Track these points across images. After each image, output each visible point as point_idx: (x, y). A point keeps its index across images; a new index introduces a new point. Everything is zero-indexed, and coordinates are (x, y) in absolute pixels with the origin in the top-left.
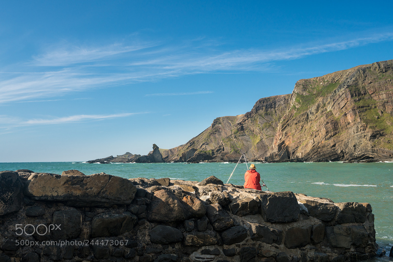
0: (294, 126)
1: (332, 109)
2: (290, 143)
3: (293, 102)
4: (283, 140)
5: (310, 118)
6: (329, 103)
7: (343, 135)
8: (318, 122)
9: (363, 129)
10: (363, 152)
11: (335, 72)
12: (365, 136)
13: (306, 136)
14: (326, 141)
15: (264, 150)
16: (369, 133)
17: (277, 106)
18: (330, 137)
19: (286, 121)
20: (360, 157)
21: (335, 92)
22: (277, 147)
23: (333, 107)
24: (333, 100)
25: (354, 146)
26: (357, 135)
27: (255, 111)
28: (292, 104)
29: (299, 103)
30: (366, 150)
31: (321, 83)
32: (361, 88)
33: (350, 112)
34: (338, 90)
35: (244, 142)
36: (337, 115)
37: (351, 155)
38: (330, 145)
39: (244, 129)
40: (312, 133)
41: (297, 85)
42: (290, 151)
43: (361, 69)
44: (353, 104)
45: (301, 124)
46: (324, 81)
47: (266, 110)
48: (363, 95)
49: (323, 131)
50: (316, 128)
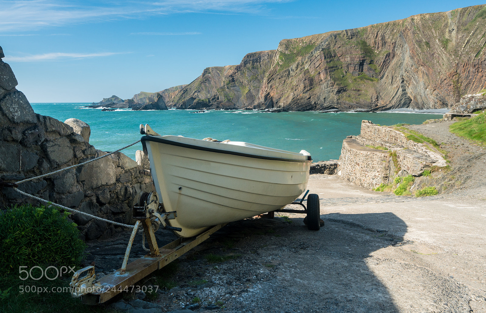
0: (278, 80)
1: (309, 68)
2: (274, 94)
3: (277, 58)
4: (269, 91)
5: (291, 74)
6: (306, 62)
7: (317, 90)
8: (298, 78)
9: (332, 86)
10: (331, 104)
11: (312, 35)
12: (333, 91)
13: (288, 89)
14: (304, 94)
15: (252, 99)
16: (336, 89)
17: (261, 61)
18: (307, 91)
19: (271, 76)
20: (328, 107)
21: (312, 53)
22: (263, 98)
23: (310, 66)
24: (310, 60)
25: (324, 99)
26: (327, 90)
27: (243, 65)
28: (276, 61)
29: (282, 60)
30: (333, 102)
31: (301, 44)
32: (332, 51)
33: (323, 71)
34: (314, 51)
35: (235, 92)
36: (312, 73)
37: (322, 106)
38: (306, 98)
39: (235, 81)
40: (292, 87)
41: (281, 44)
42: (274, 101)
43: (333, 35)
44: (326, 65)
45: (284, 79)
46: (303, 43)
47: (253, 65)
48: (333, 57)
49: (302, 86)
50: (295, 83)
